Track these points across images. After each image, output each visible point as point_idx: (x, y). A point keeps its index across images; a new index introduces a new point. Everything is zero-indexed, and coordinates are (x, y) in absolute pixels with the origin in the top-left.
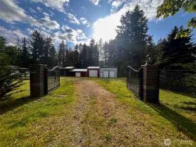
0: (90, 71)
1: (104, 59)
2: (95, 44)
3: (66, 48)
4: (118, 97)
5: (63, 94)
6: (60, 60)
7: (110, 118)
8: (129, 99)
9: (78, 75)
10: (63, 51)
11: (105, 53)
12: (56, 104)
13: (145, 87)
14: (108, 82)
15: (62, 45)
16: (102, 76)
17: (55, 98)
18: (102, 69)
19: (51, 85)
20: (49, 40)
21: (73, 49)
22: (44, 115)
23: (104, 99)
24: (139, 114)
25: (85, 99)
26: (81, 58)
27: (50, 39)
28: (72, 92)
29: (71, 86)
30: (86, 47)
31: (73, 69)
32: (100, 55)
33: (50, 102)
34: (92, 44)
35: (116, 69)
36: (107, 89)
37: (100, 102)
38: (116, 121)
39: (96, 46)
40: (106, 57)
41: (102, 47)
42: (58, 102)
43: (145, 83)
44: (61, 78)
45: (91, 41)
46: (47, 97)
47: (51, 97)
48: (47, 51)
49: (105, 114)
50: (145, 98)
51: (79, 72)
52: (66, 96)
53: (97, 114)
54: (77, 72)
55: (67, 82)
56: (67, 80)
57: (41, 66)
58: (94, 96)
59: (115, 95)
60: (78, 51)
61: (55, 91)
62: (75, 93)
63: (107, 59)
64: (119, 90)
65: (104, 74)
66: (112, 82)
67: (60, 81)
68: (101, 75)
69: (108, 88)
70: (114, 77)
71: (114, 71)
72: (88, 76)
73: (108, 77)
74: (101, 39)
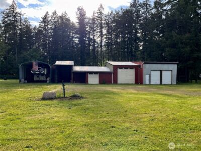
0: (119, 71)
9: (93, 80)
16: (147, 82)
18: (147, 68)
35: (174, 68)
51: (96, 73)
54: (91, 73)
65: (152, 78)
68: (146, 79)
70: (171, 83)
71: (172, 71)
72: (115, 82)
73: (159, 83)
74: (101, 6)
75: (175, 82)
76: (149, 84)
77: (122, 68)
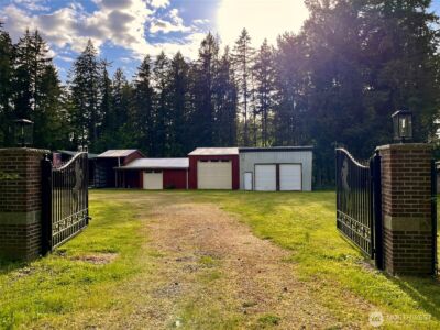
0: (201, 166)
1: (259, 117)
2: (221, 53)
3: (101, 72)
4: (298, 260)
5: (104, 251)
6: (79, 122)
7: (259, 316)
8: (334, 267)
9: (153, 182)
10: (91, 84)
11: (261, 90)
12: (88, 280)
13: (389, 222)
14: (269, 209)
15: (85, 63)
16: (248, 187)
17: (80, 262)
19: (62, 221)
20: (35, 43)
21: (132, 78)
22: (57, 308)
23: (248, 264)
24: (355, 306)
25: (180, 265)
26: (162, 111)
27: (37, 36)
28: (137, 246)
29: (129, 225)
30: (186, 66)
31: (133, 158)
32: (241, 100)
33: (67, 276)
34: (206, 57)
36: (263, 232)
37: (234, 273)
38: (276, 323)
39: (226, 63)
40: (265, 108)
41: (251, 65)
42: (92, 275)
43: (388, 207)
44: (93, 196)
45: (204, 43)
46: (50, 260)
47: (64, 262)
48: (26, 85)
49: (245, 305)
50: (389, 259)
51: (157, 170)
52: (115, 255)
53: (219, 305)
54: (149, 170)
55: (113, 210)
56: (112, 203)
57: (32, 153)
58: (212, 255)
59: (288, 255)
60: (153, 83)
61: (74, 242)
62: (146, 247)
63: (271, 113)
64: (307, 235)
66: (287, 208)
67: (90, 206)
68: (246, 180)
69: (267, 228)
70: (299, 188)
71: (301, 164)
72: (193, 185)
73: (274, 188)
74: (244, 33)
75: (308, 186)
76: (253, 191)
77: (206, 161)
